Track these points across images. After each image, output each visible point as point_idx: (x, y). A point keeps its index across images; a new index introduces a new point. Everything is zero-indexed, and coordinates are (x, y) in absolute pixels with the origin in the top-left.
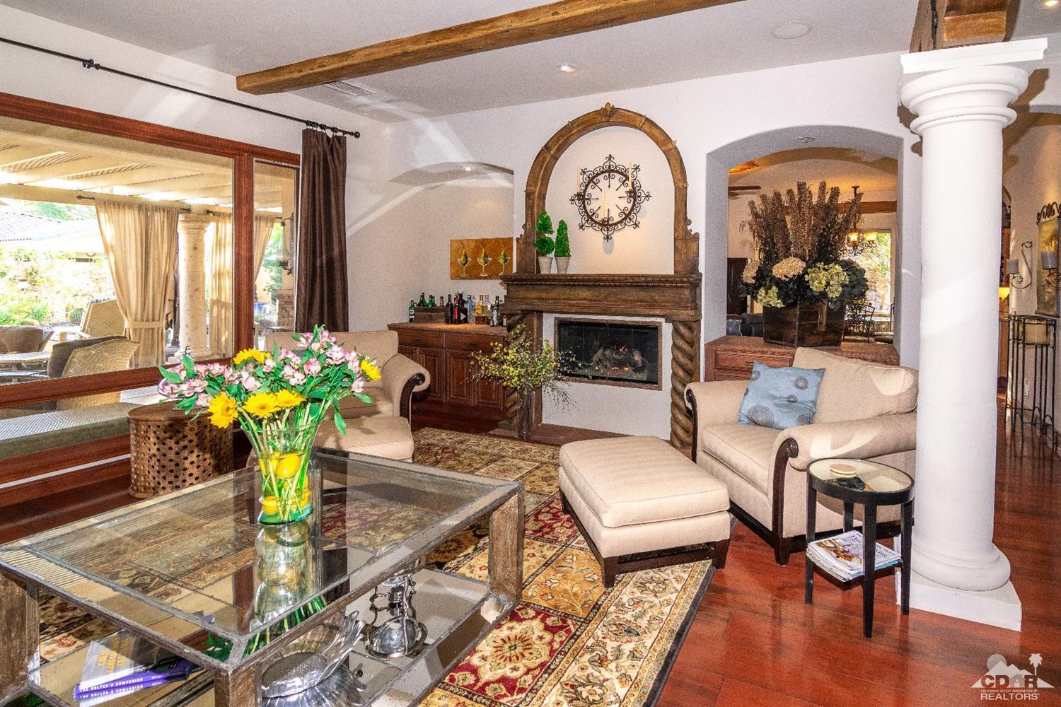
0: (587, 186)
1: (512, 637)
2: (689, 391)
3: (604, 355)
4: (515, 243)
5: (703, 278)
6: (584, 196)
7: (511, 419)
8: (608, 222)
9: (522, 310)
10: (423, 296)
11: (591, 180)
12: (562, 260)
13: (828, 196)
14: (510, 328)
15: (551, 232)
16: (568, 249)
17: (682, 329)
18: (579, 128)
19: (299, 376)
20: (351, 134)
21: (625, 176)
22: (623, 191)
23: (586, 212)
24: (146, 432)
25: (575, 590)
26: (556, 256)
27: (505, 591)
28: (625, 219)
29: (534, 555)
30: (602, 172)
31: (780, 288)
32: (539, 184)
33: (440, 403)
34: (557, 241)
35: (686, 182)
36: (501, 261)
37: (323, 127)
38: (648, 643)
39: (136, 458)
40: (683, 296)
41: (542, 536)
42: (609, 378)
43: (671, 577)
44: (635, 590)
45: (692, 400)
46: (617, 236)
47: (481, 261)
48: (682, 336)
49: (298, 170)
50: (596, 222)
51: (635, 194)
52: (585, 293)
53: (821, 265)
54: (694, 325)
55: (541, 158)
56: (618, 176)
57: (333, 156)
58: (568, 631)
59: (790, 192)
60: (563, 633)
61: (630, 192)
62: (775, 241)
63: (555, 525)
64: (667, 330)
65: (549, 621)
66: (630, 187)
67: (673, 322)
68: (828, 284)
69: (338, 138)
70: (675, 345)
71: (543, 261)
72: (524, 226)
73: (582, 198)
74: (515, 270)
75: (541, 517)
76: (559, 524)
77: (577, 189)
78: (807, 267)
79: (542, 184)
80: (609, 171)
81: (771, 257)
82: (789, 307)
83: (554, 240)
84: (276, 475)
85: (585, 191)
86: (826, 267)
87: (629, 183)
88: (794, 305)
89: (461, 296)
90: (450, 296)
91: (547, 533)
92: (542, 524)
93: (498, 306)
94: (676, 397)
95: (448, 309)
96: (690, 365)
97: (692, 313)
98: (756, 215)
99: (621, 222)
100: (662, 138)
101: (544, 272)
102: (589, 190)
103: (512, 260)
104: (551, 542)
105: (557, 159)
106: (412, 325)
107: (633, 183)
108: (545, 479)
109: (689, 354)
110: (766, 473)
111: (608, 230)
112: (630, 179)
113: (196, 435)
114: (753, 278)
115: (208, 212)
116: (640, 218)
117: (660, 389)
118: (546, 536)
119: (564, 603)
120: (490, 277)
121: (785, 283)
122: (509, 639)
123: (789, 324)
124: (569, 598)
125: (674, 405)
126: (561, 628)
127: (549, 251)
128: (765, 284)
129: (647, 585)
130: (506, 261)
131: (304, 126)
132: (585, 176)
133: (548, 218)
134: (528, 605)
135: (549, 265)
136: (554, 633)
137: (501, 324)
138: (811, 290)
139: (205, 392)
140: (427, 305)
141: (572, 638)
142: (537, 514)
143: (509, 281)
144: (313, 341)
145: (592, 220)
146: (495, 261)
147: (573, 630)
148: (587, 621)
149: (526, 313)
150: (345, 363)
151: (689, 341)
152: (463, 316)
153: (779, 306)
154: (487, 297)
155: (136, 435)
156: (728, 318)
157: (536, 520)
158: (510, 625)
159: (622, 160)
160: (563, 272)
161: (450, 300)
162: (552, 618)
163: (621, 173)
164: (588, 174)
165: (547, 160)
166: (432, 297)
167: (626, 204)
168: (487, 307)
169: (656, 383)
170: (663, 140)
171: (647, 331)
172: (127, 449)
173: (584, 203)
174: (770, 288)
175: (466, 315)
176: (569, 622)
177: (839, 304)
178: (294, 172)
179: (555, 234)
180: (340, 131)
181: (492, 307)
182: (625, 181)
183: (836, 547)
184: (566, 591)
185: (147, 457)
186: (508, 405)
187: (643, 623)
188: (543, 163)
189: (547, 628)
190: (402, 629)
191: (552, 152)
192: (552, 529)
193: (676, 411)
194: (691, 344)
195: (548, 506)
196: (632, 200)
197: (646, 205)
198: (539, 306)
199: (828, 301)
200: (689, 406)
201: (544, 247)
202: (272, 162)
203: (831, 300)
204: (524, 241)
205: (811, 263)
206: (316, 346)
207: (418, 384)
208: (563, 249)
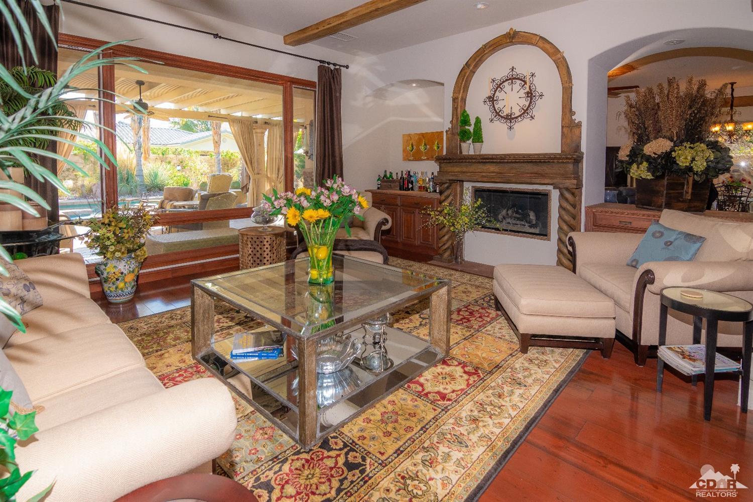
0: (495, 91)
1: (444, 373)
2: (570, 238)
3: (508, 214)
4: (445, 134)
5: (585, 156)
6: (493, 98)
7: (441, 255)
8: (511, 116)
9: (449, 180)
10: (386, 171)
11: (499, 86)
12: (478, 144)
13: (695, 88)
14: (441, 193)
15: (470, 125)
16: (482, 137)
17: (568, 195)
18: (490, 49)
19: (328, 201)
20: (344, 66)
21: (524, 81)
22: (522, 93)
23: (495, 110)
24: (247, 241)
25: (484, 355)
26: (473, 142)
27: (439, 346)
28: (524, 113)
29: (457, 333)
30: (507, 80)
31: (650, 163)
32: (462, 91)
33: (397, 242)
34: (474, 132)
35: (571, 82)
36: (436, 148)
37: (329, 63)
38: (533, 392)
39: (242, 255)
40: (567, 169)
41: (462, 324)
42: (510, 231)
43: (552, 359)
44: (524, 362)
45: (572, 244)
46: (517, 126)
47: (422, 148)
48: (567, 200)
49: (315, 91)
50: (502, 117)
51: (532, 94)
52: (492, 168)
53: (688, 145)
54: (576, 191)
55: (463, 73)
56: (518, 82)
57: (334, 81)
58: (479, 376)
59: (660, 86)
60: (475, 376)
61: (528, 93)
62: (646, 126)
63: (471, 319)
64: (555, 195)
65: (467, 369)
66: (528, 89)
67: (560, 189)
68: (693, 159)
69: (337, 69)
70: (561, 207)
71: (464, 145)
72: (451, 122)
73: (492, 99)
74: (445, 153)
75: (461, 313)
76: (474, 319)
77: (489, 93)
78: (675, 146)
79: (463, 92)
80: (512, 79)
81: (642, 138)
82: (657, 178)
83: (472, 131)
84: (316, 257)
85: (494, 95)
86: (692, 145)
87: (527, 86)
88: (662, 177)
89: (409, 172)
90: (402, 172)
91: (465, 322)
92: (461, 317)
93: (433, 178)
94: (561, 245)
95: (402, 180)
96: (572, 222)
97: (575, 182)
98: (631, 106)
99: (520, 116)
100: (551, 50)
101: (465, 153)
102: (497, 94)
103: (443, 147)
104: (468, 327)
105: (474, 72)
106: (379, 191)
107: (530, 87)
108: (464, 292)
109: (572, 214)
110: (629, 297)
111: (511, 122)
112: (528, 83)
113: (270, 245)
114: (627, 156)
115: (266, 123)
116: (535, 112)
117: (549, 240)
118: (465, 324)
119: (476, 361)
120: (428, 159)
121: (654, 159)
122: (442, 373)
123: (656, 193)
124: (480, 359)
125: (560, 251)
126: (475, 374)
127: (468, 139)
128: (637, 161)
129: (534, 361)
130: (438, 147)
131: (319, 64)
132: (495, 84)
133: (468, 115)
134: (453, 358)
135: (469, 148)
136: (470, 376)
137: (435, 191)
138: (678, 164)
139: (285, 206)
140: (389, 178)
141: (481, 380)
142: (459, 311)
143: (440, 160)
144: (334, 183)
145: (499, 115)
146: (432, 148)
147: (482, 376)
148: (491, 373)
149: (452, 182)
150: (351, 196)
151: (572, 203)
152: (410, 186)
153: (649, 178)
154: (426, 173)
155: (242, 243)
156: (606, 189)
157: (458, 314)
158: (443, 366)
159: (521, 70)
160: (478, 153)
161: (402, 175)
162: (469, 368)
163: (521, 80)
164: (496, 82)
165: (468, 73)
166: (391, 173)
167: (525, 102)
168: (426, 180)
169: (546, 235)
170: (554, 53)
171: (540, 196)
172: (237, 252)
173: (493, 103)
174: (641, 163)
175: (412, 184)
176: (480, 372)
177: (704, 177)
178: (313, 92)
179: (473, 126)
180: (338, 65)
181: (429, 180)
182: (524, 85)
183: (683, 352)
184: (477, 355)
185: (247, 255)
186: (440, 245)
187: (530, 381)
188: (465, 76)
189: (465, 372)
190: (380, 357)
191: (471, 68)
192: (469, 321)
193: (561, 256)
194: (574, 206)
195: (466, 307)
196: (529, 99)
197: (539, 103)
198: (461, 177)
199: (694, 174)
200: (570, 249)
201: (465, 135)
202: (301, 87)
203: (697, 173)
204: (451, 132)
205: (679, 142)
206: (335, 186)
207: (385, 225)
208: (478, 137)
